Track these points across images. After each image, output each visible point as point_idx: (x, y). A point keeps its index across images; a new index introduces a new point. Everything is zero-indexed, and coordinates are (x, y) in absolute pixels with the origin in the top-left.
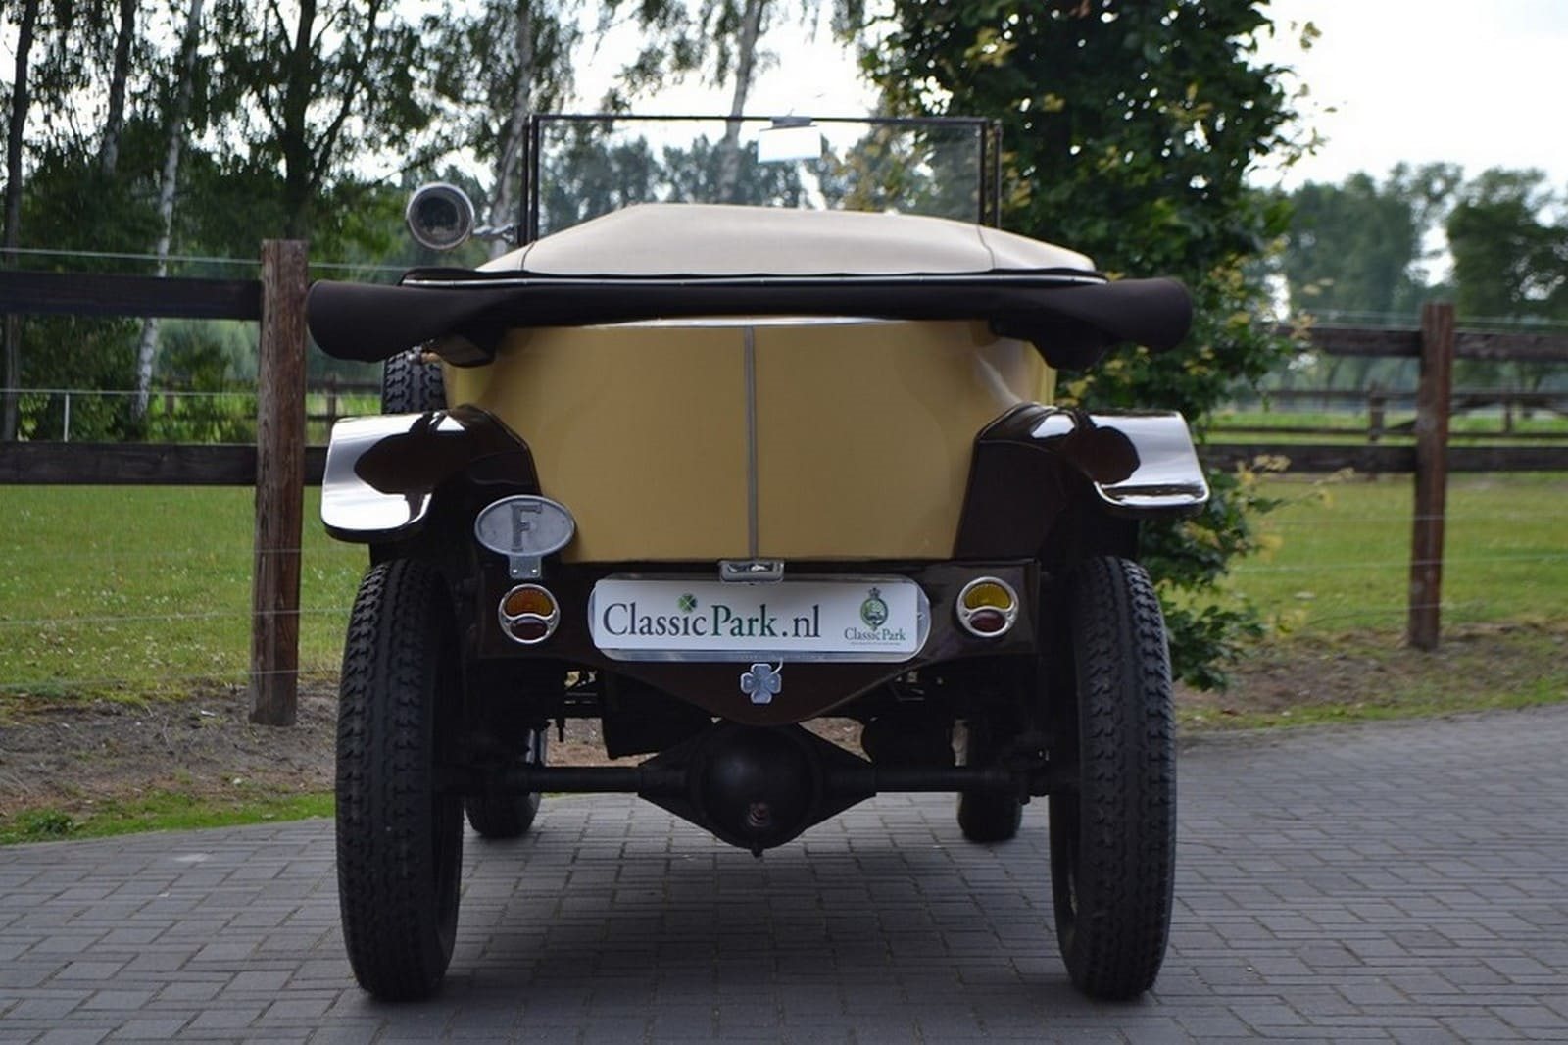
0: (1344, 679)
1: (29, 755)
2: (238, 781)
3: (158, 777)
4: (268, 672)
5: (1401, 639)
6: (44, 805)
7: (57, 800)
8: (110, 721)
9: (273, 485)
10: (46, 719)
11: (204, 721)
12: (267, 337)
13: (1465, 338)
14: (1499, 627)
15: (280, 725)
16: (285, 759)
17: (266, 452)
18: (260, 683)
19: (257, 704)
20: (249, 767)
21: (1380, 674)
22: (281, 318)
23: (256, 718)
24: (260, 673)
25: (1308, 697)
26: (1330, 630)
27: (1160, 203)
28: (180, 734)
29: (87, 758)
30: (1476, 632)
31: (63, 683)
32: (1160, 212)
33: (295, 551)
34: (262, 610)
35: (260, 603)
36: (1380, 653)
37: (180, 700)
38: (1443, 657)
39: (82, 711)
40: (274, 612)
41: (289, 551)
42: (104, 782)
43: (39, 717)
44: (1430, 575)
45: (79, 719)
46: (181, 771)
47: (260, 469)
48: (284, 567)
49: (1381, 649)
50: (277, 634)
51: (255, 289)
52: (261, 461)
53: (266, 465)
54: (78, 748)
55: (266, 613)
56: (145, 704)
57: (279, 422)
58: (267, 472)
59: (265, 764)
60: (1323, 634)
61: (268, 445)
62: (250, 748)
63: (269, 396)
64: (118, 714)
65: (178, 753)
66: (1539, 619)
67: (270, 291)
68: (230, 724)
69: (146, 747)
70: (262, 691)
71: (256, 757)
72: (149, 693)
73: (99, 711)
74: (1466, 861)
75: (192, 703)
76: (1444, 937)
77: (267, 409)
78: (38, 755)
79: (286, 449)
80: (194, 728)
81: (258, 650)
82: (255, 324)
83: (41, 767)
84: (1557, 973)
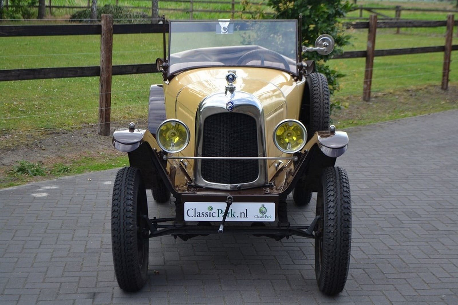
0: (350, 111)
1: (50, 147)
2: (101, 153)
3: (81, 152)
4: (103, 123)
5: (360, 98)
6: (58, 162)
7: (60, 160)
8: (66, 136)
9: (105, 76)
10: (51, 136)
11: (88, 135)
12: (103, 39)
13: (379, 23)
14: (383, 94)
15: (106, 136)
16: (110, 146)
17: (103, 68)
19: (100, 130)
20: (103, 149)
21: (358, 109)
22: (107, 34)
23: (100, 134)
24: (101, 123)
25: (342, 117)
26: (344, 96)
27: (322, 5)
28: (84, 140)
29: (64, 147)
30: (377, 95)
31: (51, 125)
32: (322, 8)
33: (110, 93)
34: (102, 108)
35: (101, 106)
36: (357, 103)
37: (80, 128)
38: (371, 103)
39: (58, 133)
40: (105, 108)
41: (108, 93)
42: (70, 154)
43: (49, 135)
44: (369, 83)
45: (58, 136)
46: (87, 150)
47: (101, 72)
48: (107, 97)
49: (357, 101)
50: (105, 114)
51: (100, 27)
52: (101, 70)
53: (103, 71)
54: (61, 145)
56: (72, 130)
57: (106, 61)
58: (103, 73)
59: (106, 147)
60: (342, 97)
61: (103, 66)
62: (101, 143)
63: (104, 54)
64: (67, 133)
65: (85, 145)
66: (392, 91)
67: (104, 28)
68: (95, 136)
69: (77, 144)
70: (102, 127)
71: (103, 146)
72: (72, 127)
73: (62, 133)
74: (409, 184)
75: (83, 130)
76: (417, 213)
77: (103, 57)
78: (52, 147)
79: (107, 67)
80: (86, 137)
81: (100, 117)
82: (99, 36)
83: (54, 151)
84: (447, 226)
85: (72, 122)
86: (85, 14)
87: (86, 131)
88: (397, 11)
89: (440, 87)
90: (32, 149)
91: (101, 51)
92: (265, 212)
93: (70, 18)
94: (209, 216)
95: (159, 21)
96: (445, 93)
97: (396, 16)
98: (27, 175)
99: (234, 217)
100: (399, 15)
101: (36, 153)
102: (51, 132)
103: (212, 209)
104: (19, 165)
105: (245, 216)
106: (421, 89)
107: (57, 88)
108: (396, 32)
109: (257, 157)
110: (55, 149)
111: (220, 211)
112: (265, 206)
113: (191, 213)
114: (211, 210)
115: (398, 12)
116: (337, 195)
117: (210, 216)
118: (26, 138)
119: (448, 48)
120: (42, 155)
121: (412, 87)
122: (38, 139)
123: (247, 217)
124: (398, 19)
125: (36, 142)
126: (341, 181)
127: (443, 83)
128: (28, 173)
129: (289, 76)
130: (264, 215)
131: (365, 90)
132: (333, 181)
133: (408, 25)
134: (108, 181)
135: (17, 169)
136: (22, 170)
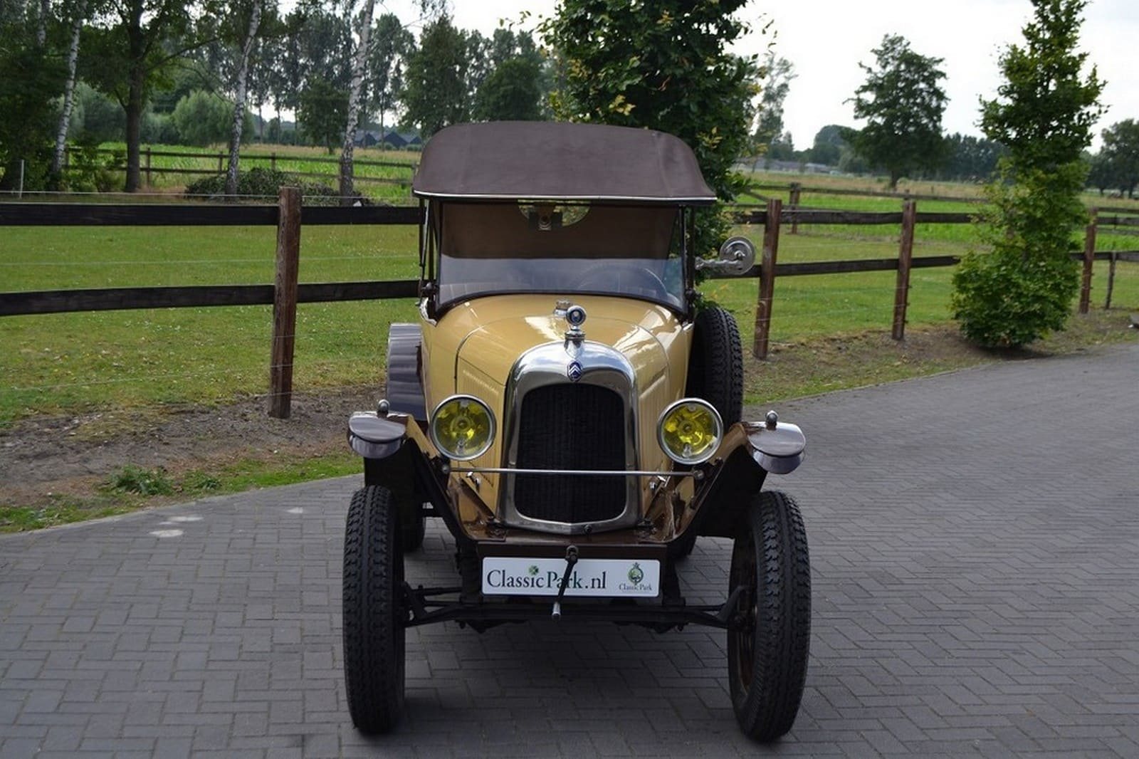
1: (178, 439)
2: (276, 452)
3: (238, 449)
4: (278, 394)
6: (194, 467)
7: (198, 463)
8: (206, 417)
9: (284, 305)
10: (178, 417)
11: (249, 416)
12: (281, 234)
13: (785, 214)
14: (788, 345)
15: (284, 418)
16: (293, 438)
17: (280, 289)
18: (275, 400)
19: (272, 408)
20: (279, 443)
22: (289, 225)
23: (270, 414)
24: (274, 394)
28: (241, 425)
29: (204, 440)
30: (779, 348)
33: (292, 336)
34: (276, 365)
35: (275, 361)
37: (234, 404)
38: (768, 363)
39: (192, 412)
40: (282, 365)
41: (289, 336)
42: (216, 453)
43: (174, 416)
44: (764, 325)
45: (192, 417)
46: (248, 445)
47: (276, 297)
48: (287, 343)
50: (283, 376)
51: (277, 209)
52: (277, 293)
53: (280, 295)
54: (199, 434)
55: (278, 366)
56: (219, 406)
57: (287, 275)
58: (279, 299)
59: (284, 441)
61: (281, 286)
62: (274, 432)
63: (282, 262)
64: (208, 413)
65: (244, 436)
66: (804, 340)
67: (284, 212)
68: (262, 418)
69: (228, 433)
70: (275, 402)
71: (279, 437)
72: (218, 400)
73: (199, 411)
74: (867, 519)
75: (238, 405)
76: (894, 577)
77: (280, 269)
78: (182, 439)
79: (289, 288)
80: (246, 420)
81: (273, 383)
82: (276, 227)
83: (185, 446)
84: (955, 603)
85: (217, 391)
86: (214, 184)
87: (243, 408)
88: (792, 192)
89: (890, 334)
90: (144, 443)
91: (278, 257)
92: (641, 579)
93: (186, 192)
94: (530, 584)
95: (354, 201)
96: (900, 346)
97: (791, 202)
98: (137, 494)
99: (580, 587)
100: (797, 201)
101: (152, 450)
102: (179, 409)
103: (537, 571)
104: (121, 472)
105: (601, 586)
106: (856, 338)
107: (179, 323)
108: (790, 231)
109: (624, 470)
110: (188, 443)
111: (553, 576)
112: (640, 567)
113: (496, 579)
114: (534, 574)
115: (795, 195)
116: (783, 548)
117: (533, 586)
118: (132, 420)
119: (906, 263)
120: (163, 454)
121: (839, 333)
122: (154, 424)
123: (604, 587)
124: (794, 208)
125: (152, 429)
126: (790, 520)
127: (895, 327)
128: (138, 489)
129: (668, 314)
130: (638, 584)
131: (757, 337)
132: (774, 519)
133: (835, 218)
134: (296, 506)
135: (116, 481)
136: (128, 483)
